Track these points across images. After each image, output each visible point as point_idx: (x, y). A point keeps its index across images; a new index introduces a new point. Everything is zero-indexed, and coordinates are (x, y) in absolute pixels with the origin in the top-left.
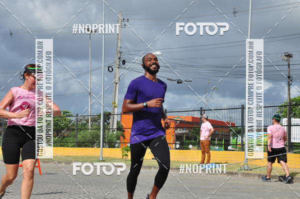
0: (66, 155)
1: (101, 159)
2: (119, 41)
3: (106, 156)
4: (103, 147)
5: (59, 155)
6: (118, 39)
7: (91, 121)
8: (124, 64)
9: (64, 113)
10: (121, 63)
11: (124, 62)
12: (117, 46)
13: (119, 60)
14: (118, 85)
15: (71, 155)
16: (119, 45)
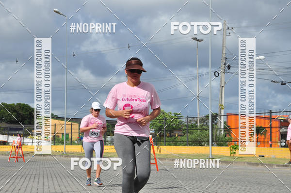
0: (179, 153)
1: (211, 157)
2: (225, 48)
3: (215, 154)
4: (212, 145)
5: (173, 153)
6: (223, 46)
7: (200, 122)
8: (229, 69)
9: (175, 115)
10: (227, 68)
11: (229, 67)
12: (223, 53)
13: (224, 66)
14: (223, 88)
15: (184, 153)
16: (224, 52)
